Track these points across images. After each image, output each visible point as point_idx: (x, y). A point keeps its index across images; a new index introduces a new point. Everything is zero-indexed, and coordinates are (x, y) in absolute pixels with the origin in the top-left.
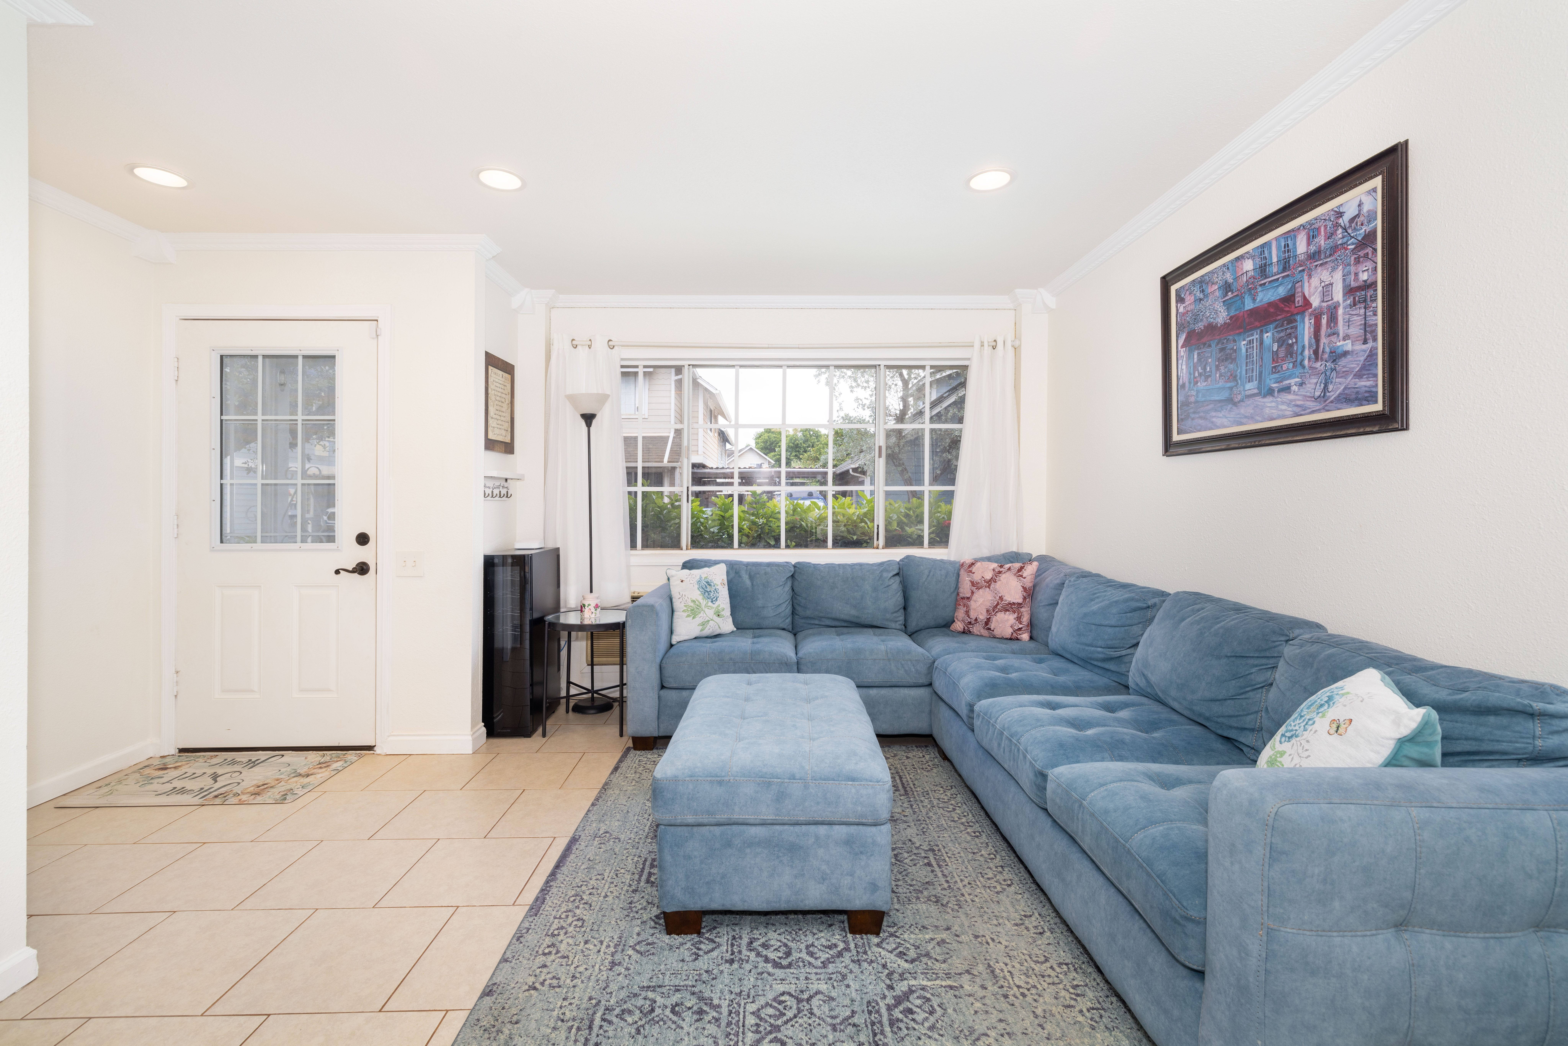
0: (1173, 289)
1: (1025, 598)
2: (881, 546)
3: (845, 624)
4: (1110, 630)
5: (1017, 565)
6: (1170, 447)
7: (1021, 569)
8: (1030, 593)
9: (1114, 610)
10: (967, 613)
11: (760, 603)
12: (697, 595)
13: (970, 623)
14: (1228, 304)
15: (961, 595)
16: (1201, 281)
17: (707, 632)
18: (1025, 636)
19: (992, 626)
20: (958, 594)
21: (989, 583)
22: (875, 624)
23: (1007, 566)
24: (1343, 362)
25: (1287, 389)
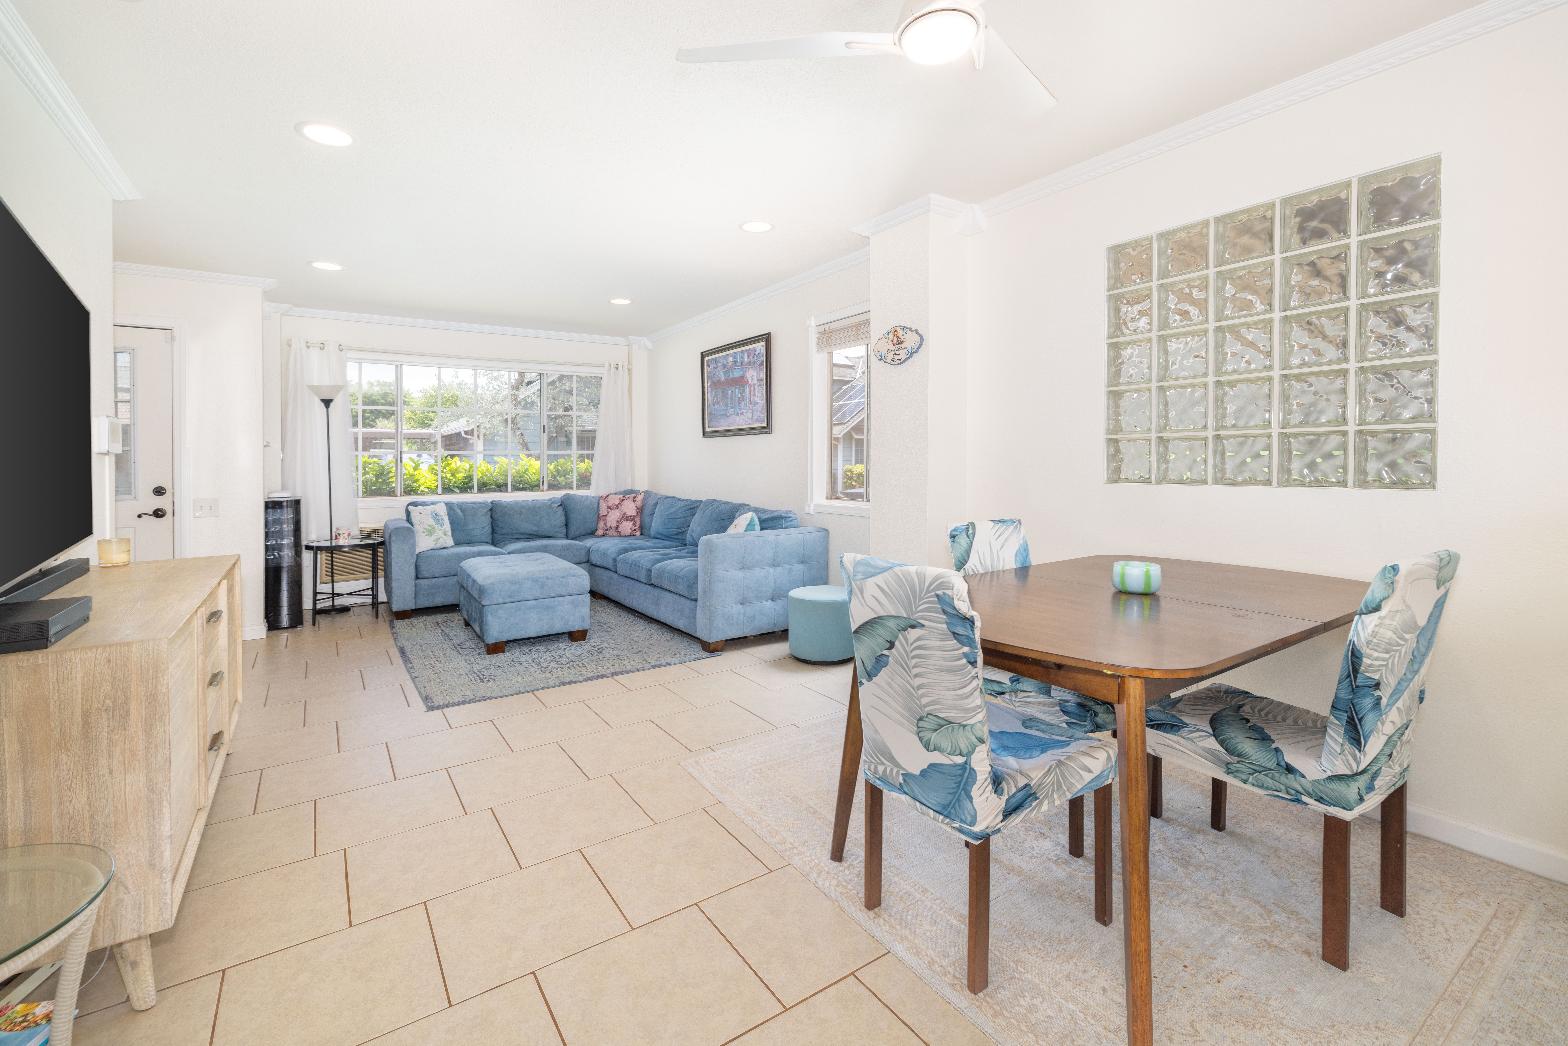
0: (705, 360)
1: (637, 513)
2: (545, 490)
5: (633, 495)
6: (705, 434)
7: (635, 497)
8: (640, 510)
9: (680, 511)
10: (605, 524)
11: (471, 527)
12: (431, 522)
13: (607, 530)
14: (725, 374)
15: (601, 514)
16: (714, 360)
17: (439, 545)
18: (638, 533)
19: (620, 529)
20: (599, 514)
21: (617, 506)
22: (548, 535)
23: (627, 496)
24: (757, 406)
25: (742, 414)
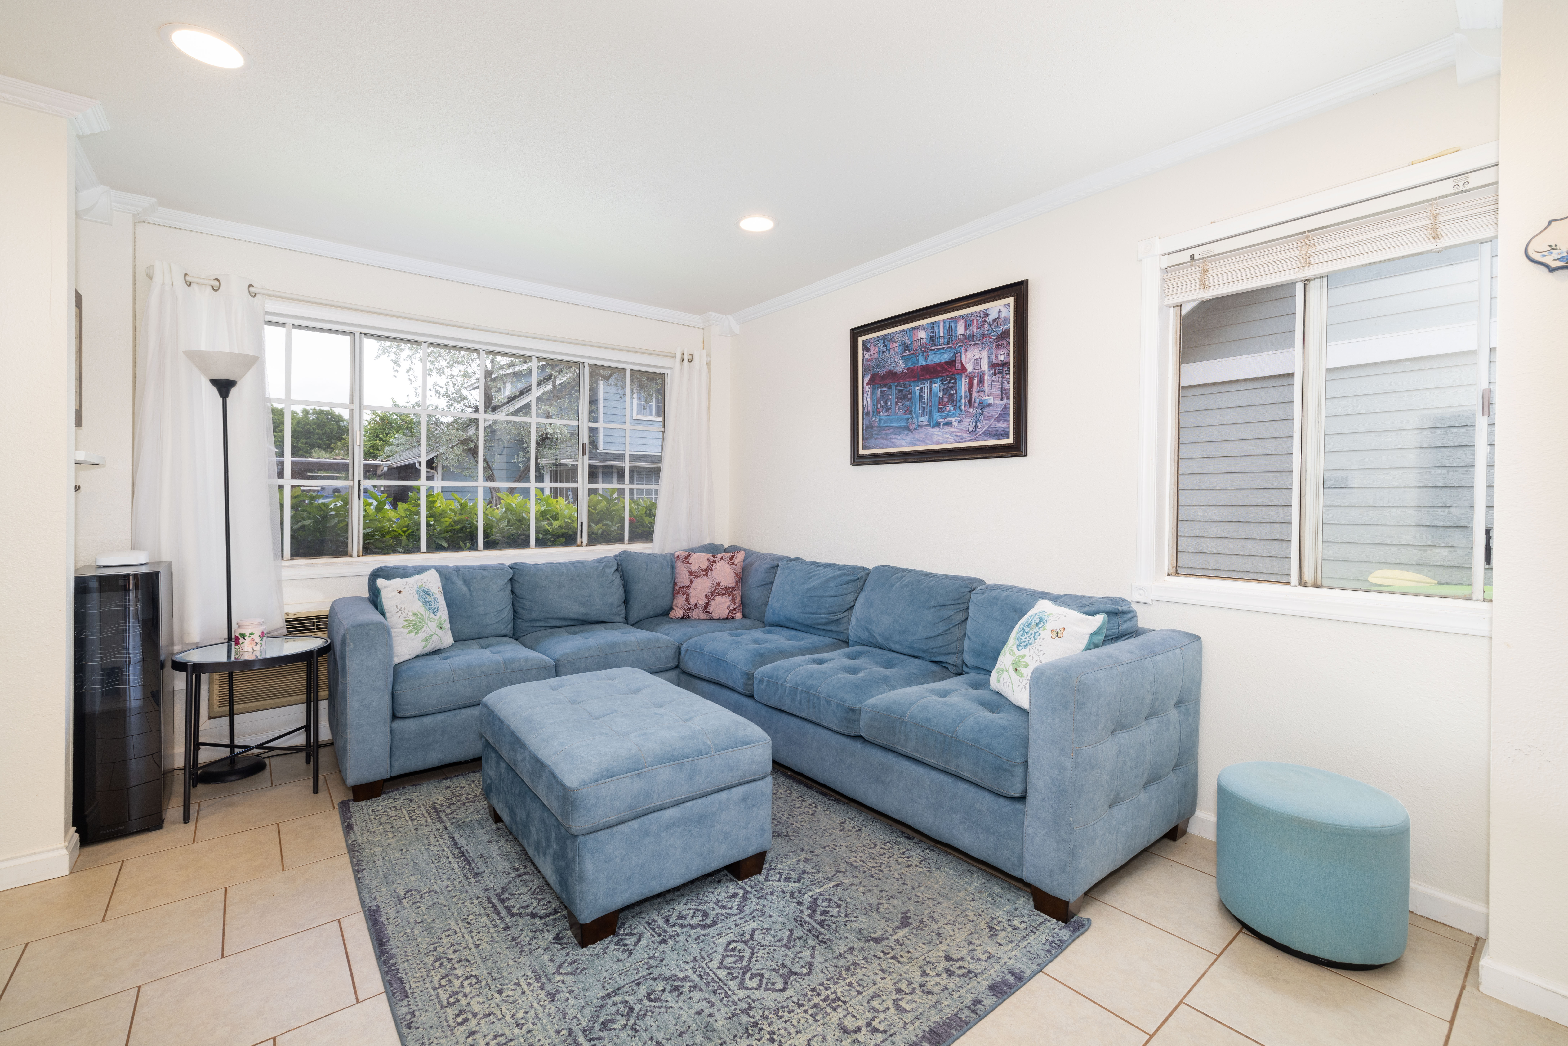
0: (861, 340)
1: (737, 583)
2: (585, 544)
3: (572, 623)
4: (830, 600)
5: (729, 555)
6: (857, 460)
7: (732, 558)
8: (742, 577)
9: (832, 584)
10: (687, 600)
11: (481, 610)
12: (418, 606)
13: (690, 609)
14: (906, 359)
15: (679, 584)
16: (884, 338)
17: (430, 647)
18: (739, 615)
19: (711, 609)
20: (675, 584)
21: (706, 571)
22: (602, 619)
23: (719, 556)
25: (950, 424)
